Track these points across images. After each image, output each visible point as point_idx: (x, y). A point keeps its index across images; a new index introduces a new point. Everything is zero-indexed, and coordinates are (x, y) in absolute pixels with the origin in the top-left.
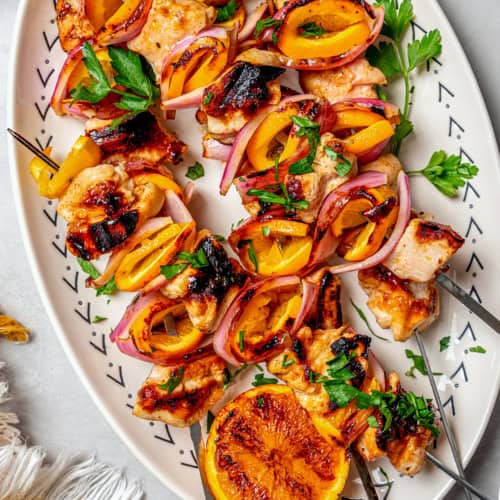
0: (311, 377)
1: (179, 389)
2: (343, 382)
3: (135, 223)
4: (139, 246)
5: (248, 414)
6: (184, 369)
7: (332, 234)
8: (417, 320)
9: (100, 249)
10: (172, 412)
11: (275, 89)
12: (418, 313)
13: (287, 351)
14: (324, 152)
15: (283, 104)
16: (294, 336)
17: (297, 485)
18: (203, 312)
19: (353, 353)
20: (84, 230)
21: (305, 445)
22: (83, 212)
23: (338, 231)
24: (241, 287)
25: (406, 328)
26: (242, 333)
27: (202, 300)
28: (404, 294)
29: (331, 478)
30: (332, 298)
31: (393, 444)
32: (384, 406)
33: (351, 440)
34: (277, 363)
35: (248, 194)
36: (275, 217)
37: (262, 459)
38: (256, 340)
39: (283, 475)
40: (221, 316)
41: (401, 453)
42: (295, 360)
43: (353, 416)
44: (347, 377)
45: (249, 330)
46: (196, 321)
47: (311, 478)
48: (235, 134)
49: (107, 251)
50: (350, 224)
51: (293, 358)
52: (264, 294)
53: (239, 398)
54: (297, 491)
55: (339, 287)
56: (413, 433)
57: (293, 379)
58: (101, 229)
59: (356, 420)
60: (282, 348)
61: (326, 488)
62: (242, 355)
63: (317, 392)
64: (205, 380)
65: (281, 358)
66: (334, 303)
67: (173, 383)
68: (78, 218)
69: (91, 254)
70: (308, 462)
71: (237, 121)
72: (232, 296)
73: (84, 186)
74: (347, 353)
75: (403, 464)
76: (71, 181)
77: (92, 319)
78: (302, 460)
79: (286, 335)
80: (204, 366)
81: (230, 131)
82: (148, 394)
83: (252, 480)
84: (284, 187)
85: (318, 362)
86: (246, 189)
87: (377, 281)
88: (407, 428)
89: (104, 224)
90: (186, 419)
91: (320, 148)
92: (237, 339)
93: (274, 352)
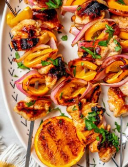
0: (81, 116)
1: (32, 107)
2: (92, 122)
3: (37, 43)
4: (36, 52)
5: (55, 124)
6: (36, 101)
7: (105, 72)
8: (124, 112)
9: (22, 48)
10: (27, 113)
11: (103, 14)
12: (125, 109)
13: (76, 105)
14: (113, 41)
15: (104, 20)
16: (80, 100)
17: (64, 154)
18: (51, 81)
19: (98, 113)
20: (19, 39)
21: (71, 141)
22: (20, 33)
23: (107, 72)
24: (67, 78)
25: (119, 113)
26: (62, 94)
27: (52, 77)
28: (122, 101)
29: (76, 155)
30: (97, 95)
31: (102, 149)
32: (104, 134)
33: (89, 143)
34: (71, 108)
35: (81, 48)
36: (87, 60)
37: (55, 141)
38: (66, 98)
39: (60, 149)
40: (57, 85)
41: (104, 153)
42: (78, 109)
43: (91, 135)
44: (94, 120)
45: (65, 93)
46: (47, 84)
47: (69, 153)
48: (84, 25)
49: (24, 50)
50: (112, 70)
51: (77, 108)
52: (73, 83)
53: (54, 118)
54: (63, 156)
55: (100, 92)
56: (110, 148)
57: (75, 115)
58: (24, 41)
59: (93, 136)
60: (75, 103)
61: (73, 158)
62: (60, 101)
63: (82, 122)
64: (42, 108)
65: (73, 107)
66: (97, 96)
67: (30, 104)
68: (18, 35)
69: (18, 49)
70: (70, 147)
71: (86, 20)
72: (63, 79)
73: (24, 24)
74: (96, 112)
75: (103, 157)
76: (19, 22)
77: (13, 75)
78: (68, 146)
79: (78, 99)
80: (43, 103)
81: (82, 23)
82: (21, 104)
83: (49, 147)
84: (95, 49)
85: (85, 112)
86: (81, 46)
87: (114, 94)
88: (109, 145)
89: (26, 40)
90: (31, 118)
91: (112, 39)
92: (60, 95)
93: (71, 104)
